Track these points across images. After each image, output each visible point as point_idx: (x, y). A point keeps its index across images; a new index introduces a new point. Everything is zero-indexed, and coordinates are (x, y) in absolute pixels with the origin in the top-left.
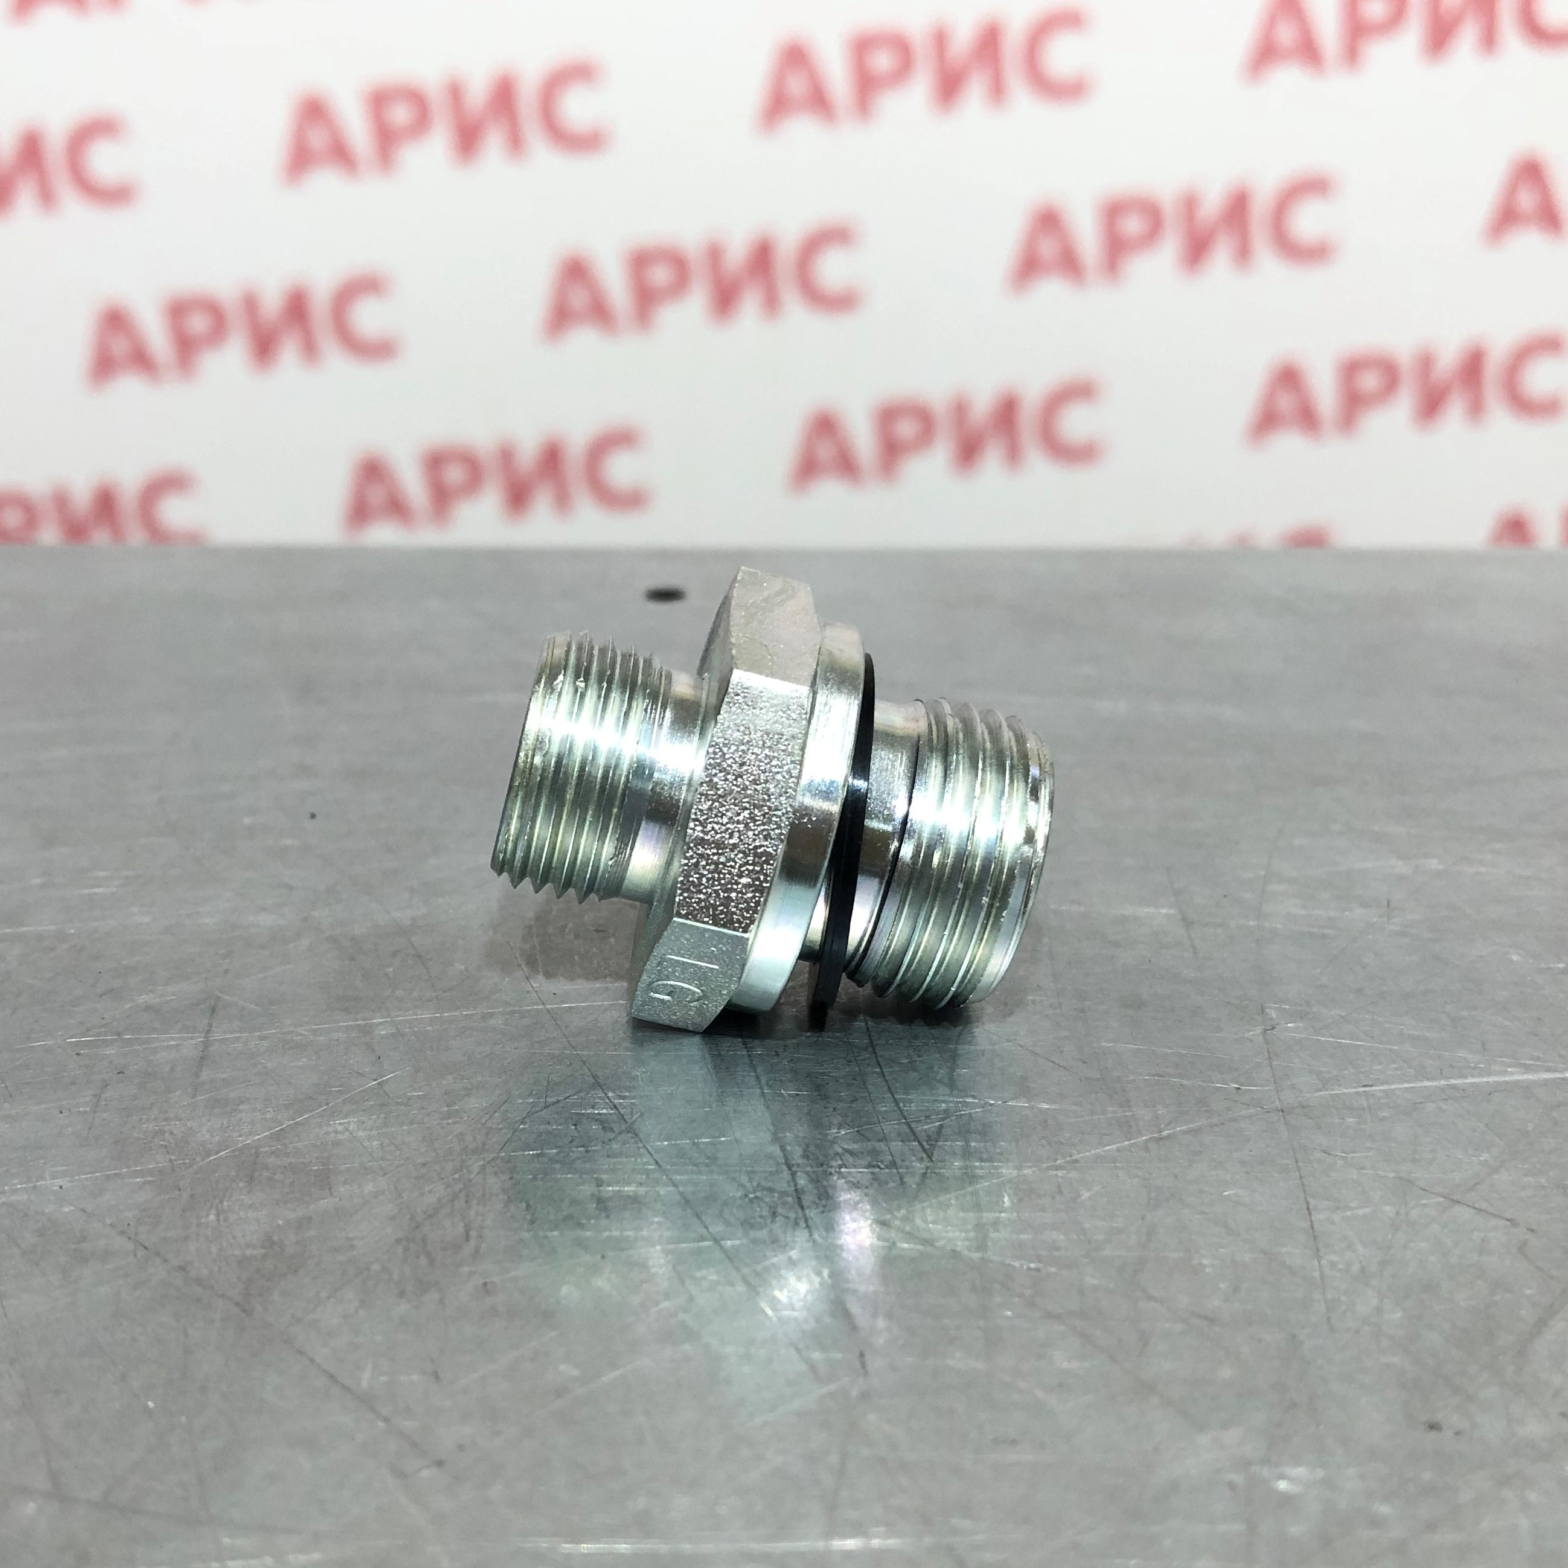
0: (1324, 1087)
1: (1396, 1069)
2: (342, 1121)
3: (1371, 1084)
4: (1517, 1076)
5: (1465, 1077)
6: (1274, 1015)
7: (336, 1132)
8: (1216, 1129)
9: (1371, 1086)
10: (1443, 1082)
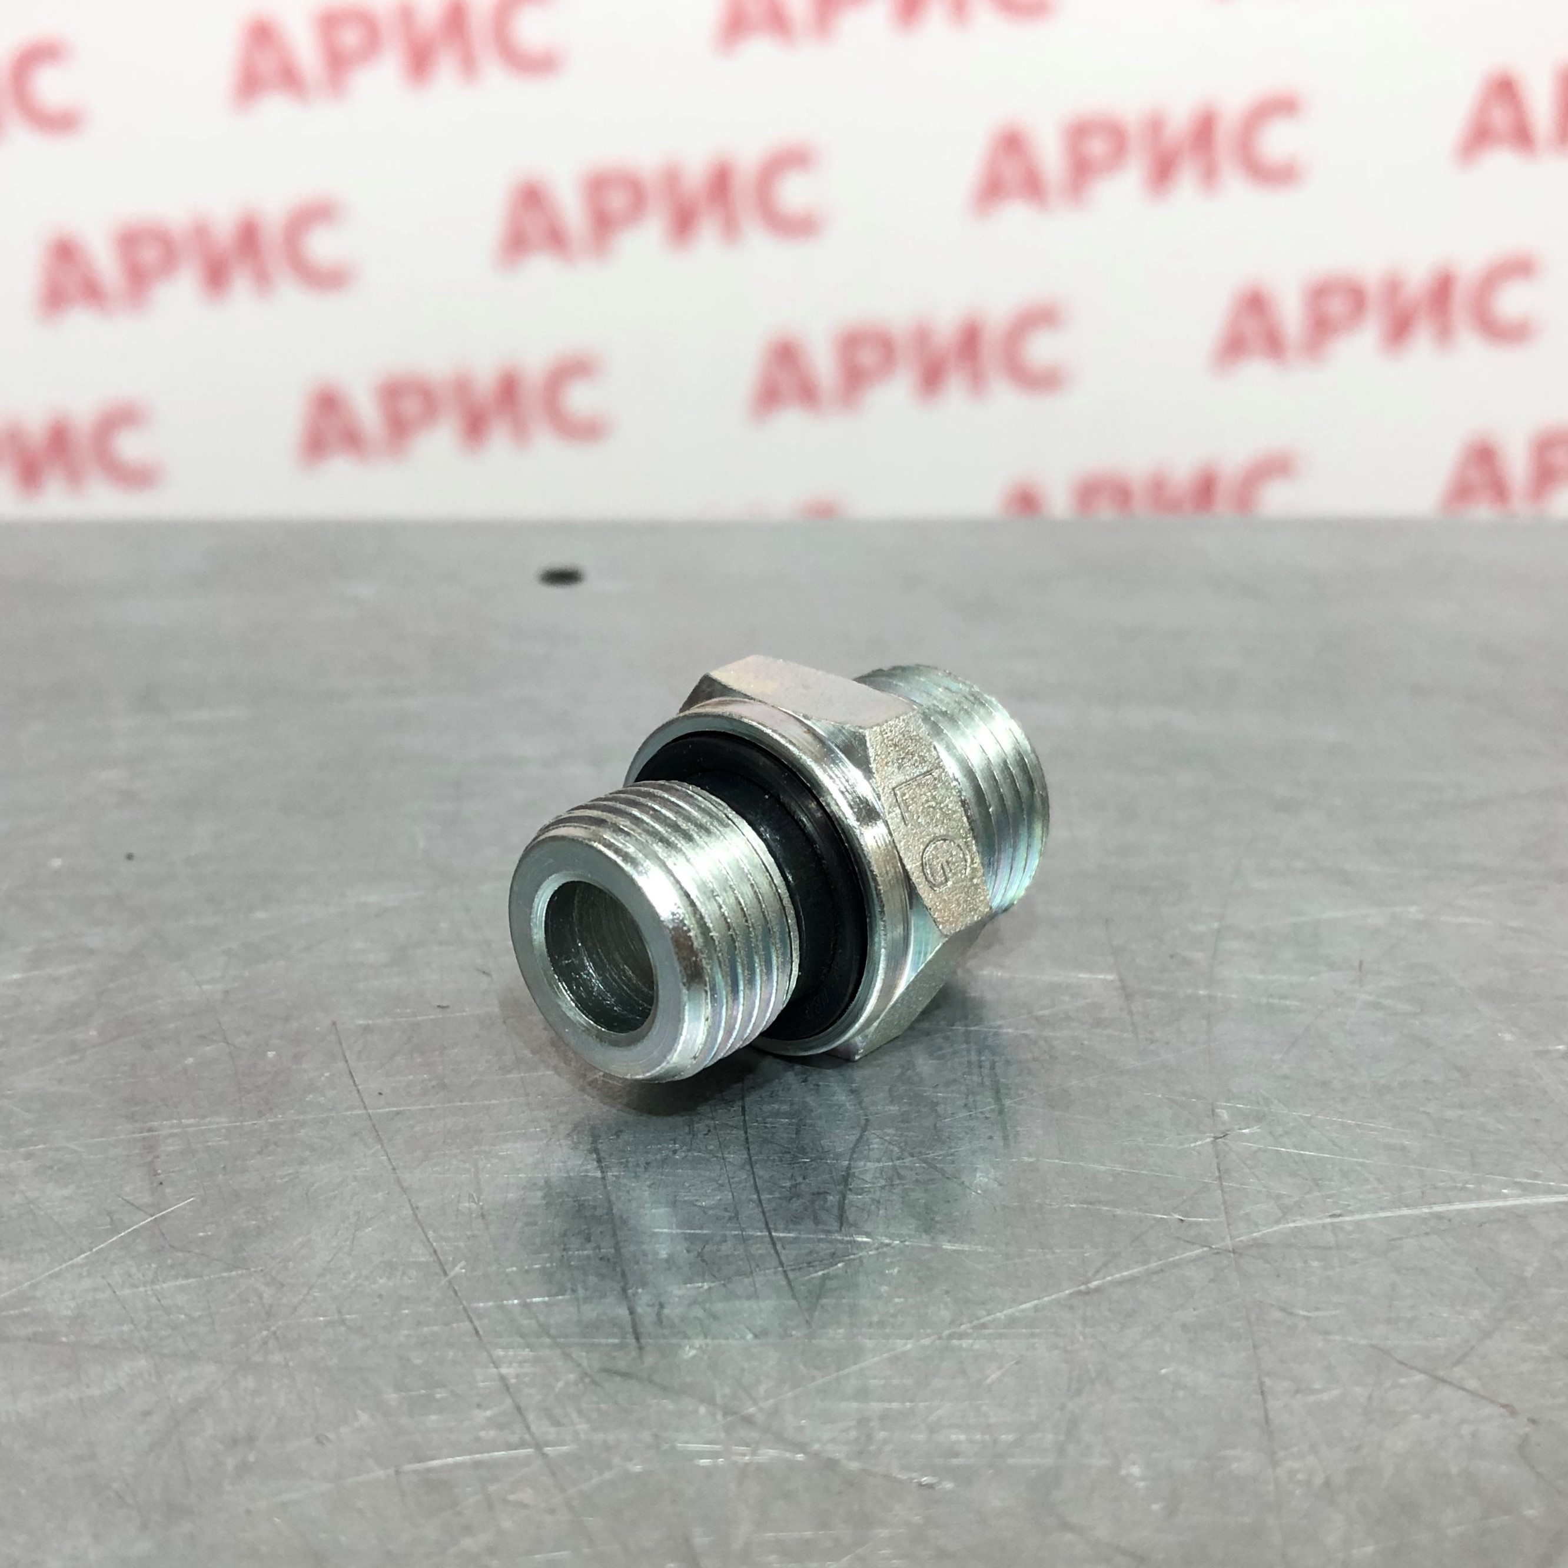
0: (1285, 1218)
1: (1370, 1193)
3: (1339, 1212)
4: (1514, 1201)
5: (1450, 1202)
6: (1227, 1117)
9: (1340, 1215)
10: (1426, 1210)
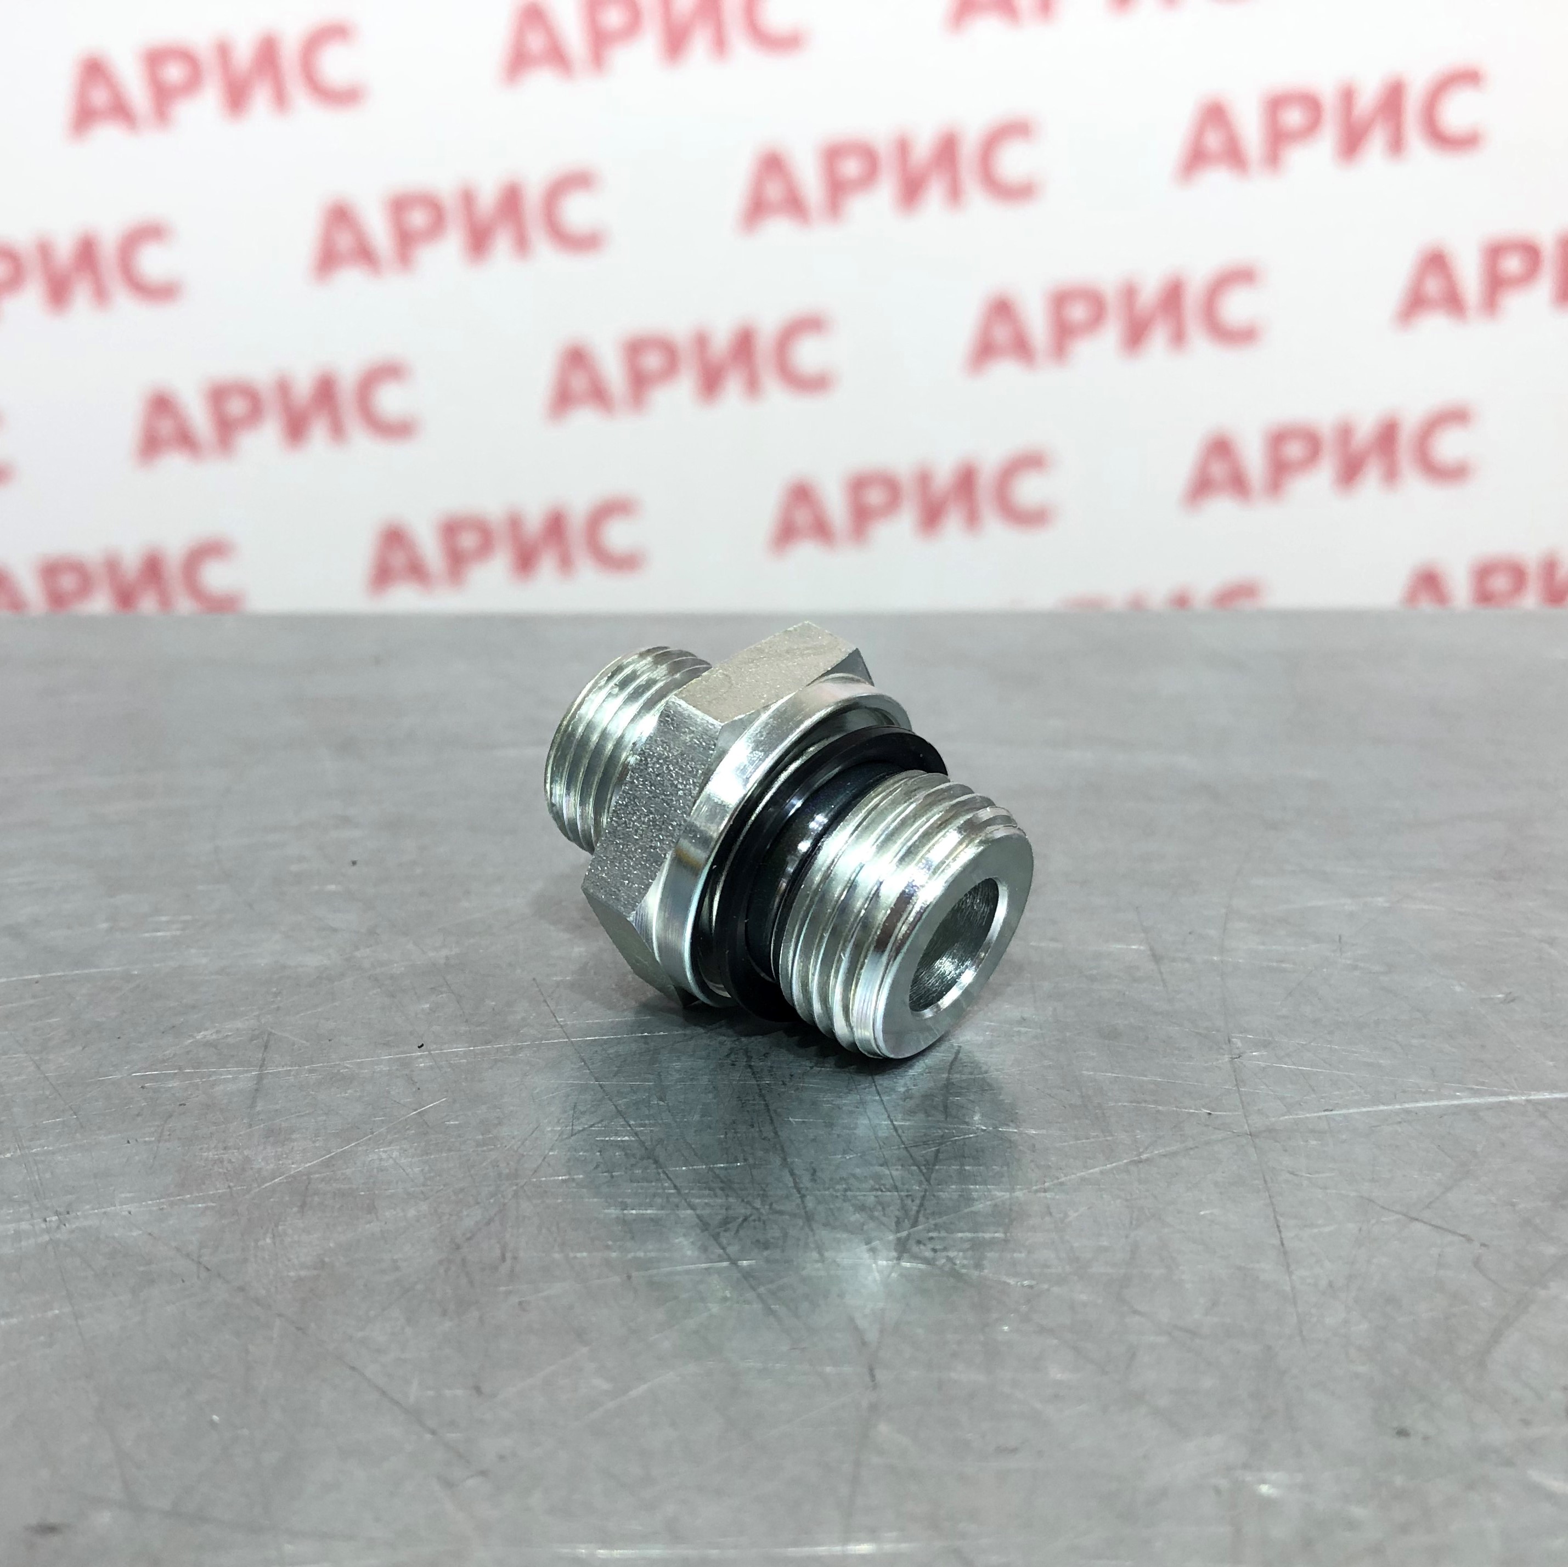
0: (1289, 1112)
1: (1353, 1094)
2: (385, 1149)
3: (1331, 1108)
4: (1465, 1100)
5: (1417, 1101)
6: (1239, 1044)
7: (381, 1160)
8: (1192, 1152)
9: (1331, 1110)
10: (1398, 1107)
